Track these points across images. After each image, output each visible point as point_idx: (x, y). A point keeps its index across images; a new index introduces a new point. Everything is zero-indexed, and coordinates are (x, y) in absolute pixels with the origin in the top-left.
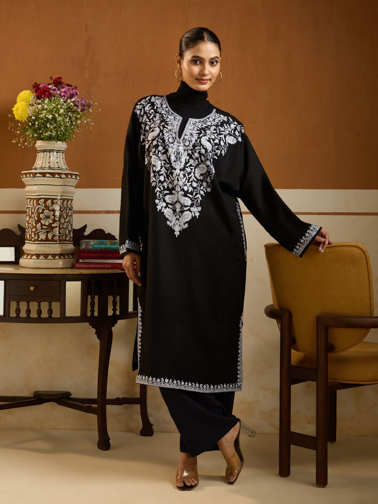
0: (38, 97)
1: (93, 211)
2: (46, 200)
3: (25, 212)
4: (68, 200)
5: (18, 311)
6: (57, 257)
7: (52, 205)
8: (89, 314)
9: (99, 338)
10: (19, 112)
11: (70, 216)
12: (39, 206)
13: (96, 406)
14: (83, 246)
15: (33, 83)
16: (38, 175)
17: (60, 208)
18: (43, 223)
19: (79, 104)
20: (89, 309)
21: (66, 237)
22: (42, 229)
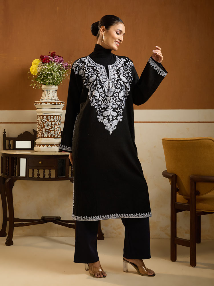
0: (43, 63)
2: (47, 116)
3: (37, 123)
4: (59, 116)
5: (33, 174)
6: (53, 146)
7: (51, 119)
8: (70, 176)
10: (33, 70)
11: (60, 124)
12: (44, 119)
13: (74, 224)
15: (40, 55)
16: (43, 103)
17: (55, 120)
18: (46, 128)
19: (64, 66)
20: (70, 173)
21: (58, 135)
22: (45, 131)
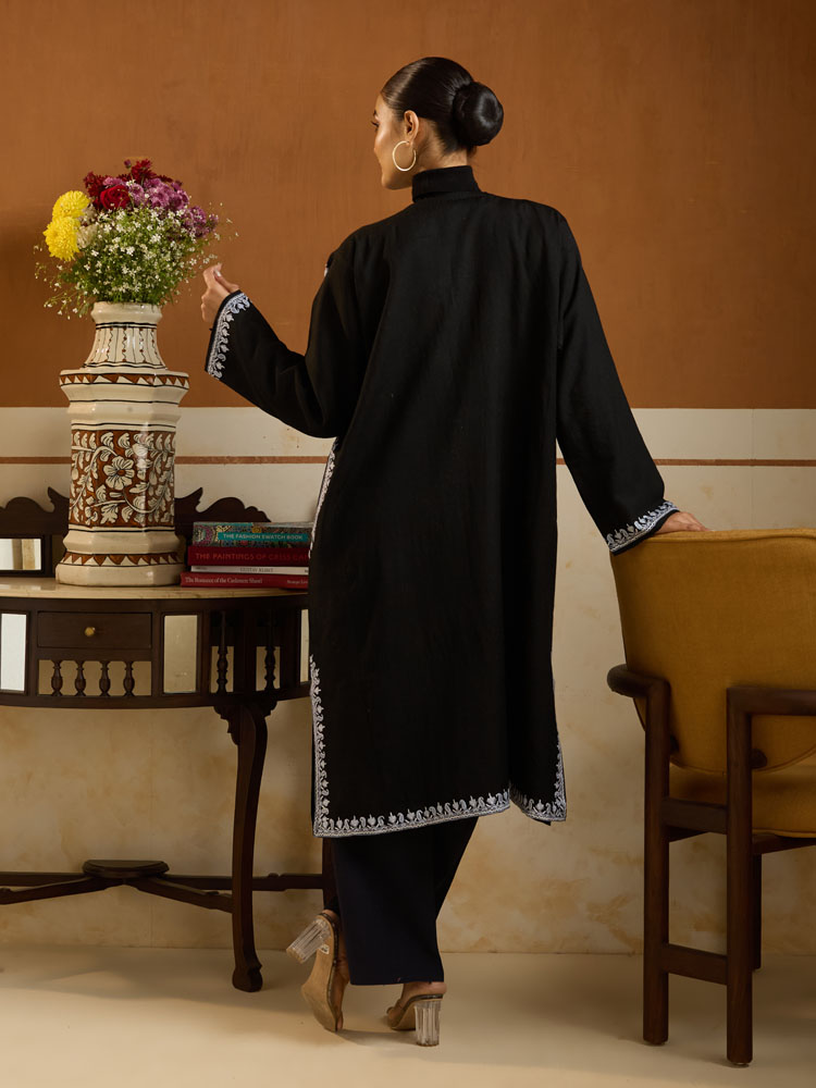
0: (99, 206)
1: (216, 458)
2: (118, 434)
3: (68, 460)
4: (165, 434)
5: (57, 681)
6: (141, 562)
7: (131, 447)
8: (214, 688)
9: (236, 740)
10: (60, 239)
11: (168, 470)
12: (102, 448)
13: (230, 892)
14: (200, 538)
15: (85, 175)
16: (100, 379)
17: (149, 453)
18: (111, 485)
19: (191, 222)
20: (215, 676)
21: (162, 516)
22: (109, 498)
